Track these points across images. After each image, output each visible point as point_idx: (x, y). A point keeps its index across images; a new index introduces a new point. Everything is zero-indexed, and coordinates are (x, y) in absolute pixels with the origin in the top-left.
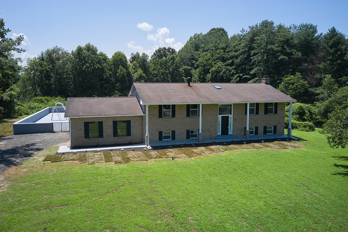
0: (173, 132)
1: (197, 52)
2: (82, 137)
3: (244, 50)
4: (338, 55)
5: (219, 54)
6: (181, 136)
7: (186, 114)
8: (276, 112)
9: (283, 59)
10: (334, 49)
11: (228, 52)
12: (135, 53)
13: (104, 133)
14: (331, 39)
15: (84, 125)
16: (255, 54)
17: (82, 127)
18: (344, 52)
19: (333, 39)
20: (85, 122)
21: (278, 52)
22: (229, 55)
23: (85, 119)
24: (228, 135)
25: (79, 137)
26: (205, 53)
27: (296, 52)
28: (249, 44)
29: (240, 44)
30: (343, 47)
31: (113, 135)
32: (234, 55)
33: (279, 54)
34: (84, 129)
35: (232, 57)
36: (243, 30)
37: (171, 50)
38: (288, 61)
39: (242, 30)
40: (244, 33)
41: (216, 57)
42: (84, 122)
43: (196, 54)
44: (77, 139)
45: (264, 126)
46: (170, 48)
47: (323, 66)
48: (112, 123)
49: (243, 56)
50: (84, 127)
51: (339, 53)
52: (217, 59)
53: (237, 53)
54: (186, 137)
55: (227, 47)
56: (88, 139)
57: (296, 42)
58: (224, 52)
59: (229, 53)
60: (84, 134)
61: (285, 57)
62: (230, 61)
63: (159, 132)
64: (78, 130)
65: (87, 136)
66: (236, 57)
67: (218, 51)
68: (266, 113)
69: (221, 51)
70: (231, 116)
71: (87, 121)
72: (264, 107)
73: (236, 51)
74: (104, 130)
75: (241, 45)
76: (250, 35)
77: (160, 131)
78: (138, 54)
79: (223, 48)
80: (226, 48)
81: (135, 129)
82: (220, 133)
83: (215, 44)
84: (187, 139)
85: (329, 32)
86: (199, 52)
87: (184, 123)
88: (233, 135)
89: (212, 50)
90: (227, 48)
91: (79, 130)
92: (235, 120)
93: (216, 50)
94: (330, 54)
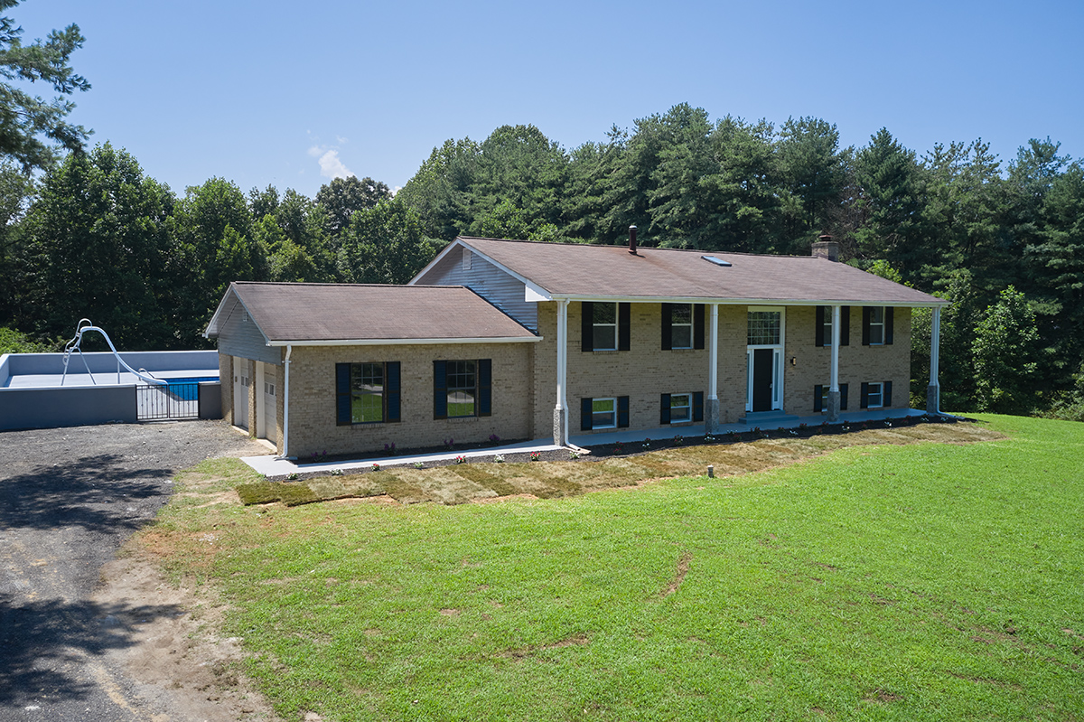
0: (624, 402)
1: (467, 194)
2: (328, 422)
3: (622, 189)
4: (904, 204)
5: (540, 201)
6: (645, 413)
7: (660, 338)
8: (889, 341)
9: (751, 215)
10: (893, 188)
11: (570, 195)
12: (263, 190)
13: (402, 406)
14: (880, 161)
15: (334, 376)
16: (659, 202)
17: (329, 382)
18: (920, 199)
19: (887, 163)
20: (340, 362)
21: (730, 195)
22: (575, 204)
23: (339, 354)
24: (770, 409)
25: (315, 422)
26: (491, 198)
27: (787, 194)
28: (639, 172)
29: (609, 171)
30: (918, 184)
31: (432, 414)
32: (591, 203)
33: (735, 202)
34: (333, 391)
35: (585, 211)
36: (615, 130)
37: (372, 189)
38: (763, 222)
39: (611, 131)
40: (618, 140)
41: (532, 209)
42: (337, 365)
43: (462, 201)
44: (307, 426)
45: (862, 384)
46: (371, 183)
47: (867, 236)
48: (432, 367)
49: (621, 208)
50: (334, 383)
51: (907, 199)
52: (536, 215)
53: (599, 200)
54: (659, 418)
55: (566, 179)
56: (349, 427)
57: (783, 166)
58: (558, 194)
59: (572, 199)
60: (335, 410)
61: (755, 209)
62: (581, 223)
63: (582, 399)
64: (312, 394)
65: (344, 417)
66: (602, 210)
67: (538, 193)
68: (866, 342)
69: (548, 191)
70: (778, 349)
71: (347, 361)
72: (861, 322)
73: (600, 192)
74: (402, 395)
75: (614, 175)
76: (641, 146)
77: (584, 397)
78: (272, 191)
79: (551, 184)
80: (562, 185)
81: (504, 390)
82: (749, 406)
83: (526, 170)
84: (661, 423)
85: (872, 143)
86: (474, 195)
87: (654, 370)
88: (785, 411)
89: (517, 188)
90: (566, 185)
91: (315, 393)
92: (790, 361)
93: (531, 187)
94: (883, 203)
